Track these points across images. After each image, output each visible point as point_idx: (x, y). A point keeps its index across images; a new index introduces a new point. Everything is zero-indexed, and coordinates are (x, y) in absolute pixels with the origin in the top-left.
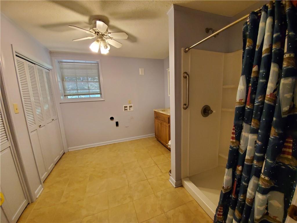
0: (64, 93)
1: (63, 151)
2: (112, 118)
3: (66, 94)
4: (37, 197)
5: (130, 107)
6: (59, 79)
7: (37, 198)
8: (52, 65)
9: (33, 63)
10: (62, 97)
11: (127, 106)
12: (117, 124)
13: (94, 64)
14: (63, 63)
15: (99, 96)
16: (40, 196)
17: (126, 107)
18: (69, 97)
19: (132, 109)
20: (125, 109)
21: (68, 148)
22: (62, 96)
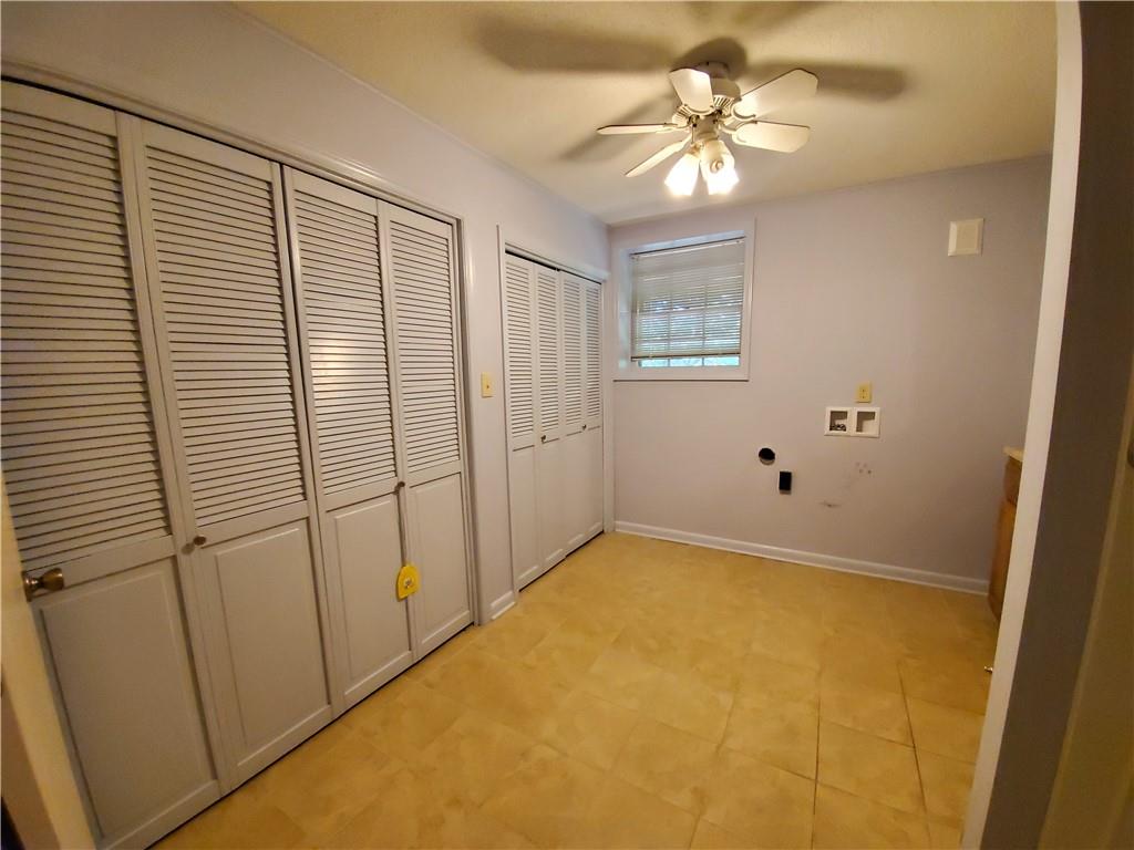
0: (633, 348)
1: (599, 524)
2: (767, 455)
3: (637, 355)
4: (494, 617)
5: (864, 417)
6: (623, 309)
7: (492, 620)
8: (610, 267)
9: (554, 268)
10: (623, 364)
11: (846, 413)
12: (785, 481)
13: (734, 243)
14: (642, 256)
15: (734, 361)
16: (500, 617)
17: (843, 415)
18: (646, 363)
19: (871, 428)
20: (838, 422)
21: (615, 519)
22: (626, 358)
